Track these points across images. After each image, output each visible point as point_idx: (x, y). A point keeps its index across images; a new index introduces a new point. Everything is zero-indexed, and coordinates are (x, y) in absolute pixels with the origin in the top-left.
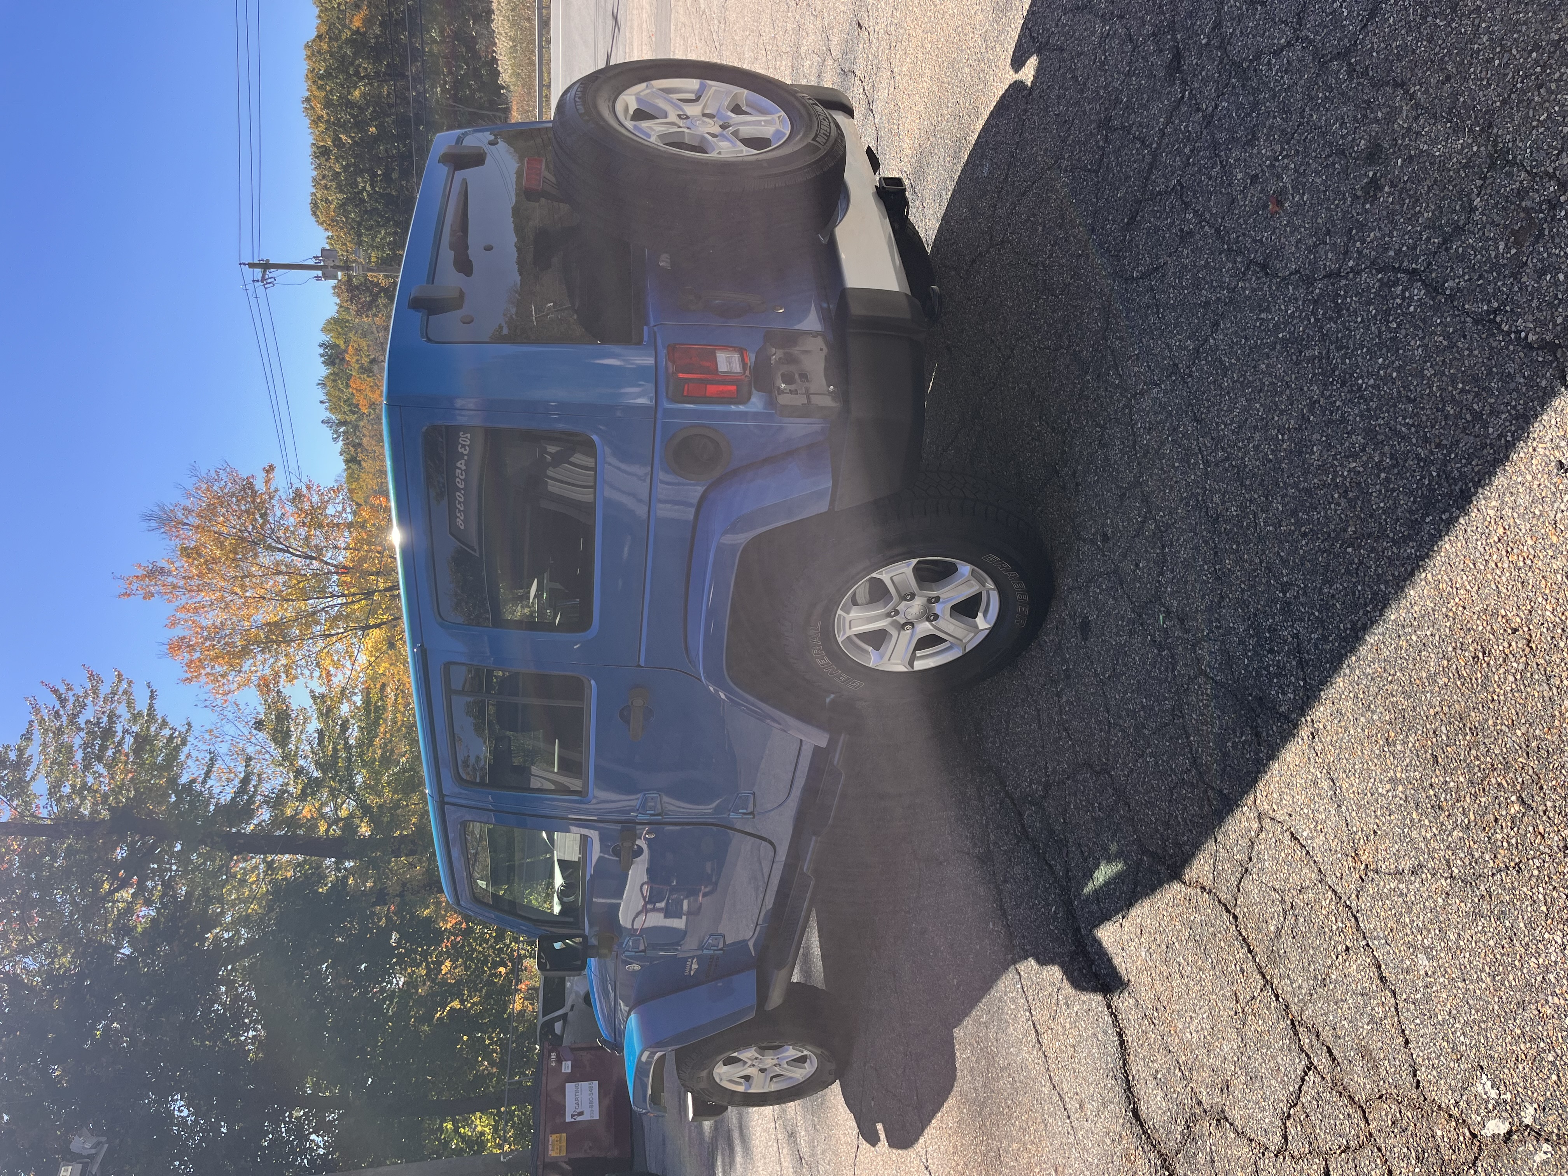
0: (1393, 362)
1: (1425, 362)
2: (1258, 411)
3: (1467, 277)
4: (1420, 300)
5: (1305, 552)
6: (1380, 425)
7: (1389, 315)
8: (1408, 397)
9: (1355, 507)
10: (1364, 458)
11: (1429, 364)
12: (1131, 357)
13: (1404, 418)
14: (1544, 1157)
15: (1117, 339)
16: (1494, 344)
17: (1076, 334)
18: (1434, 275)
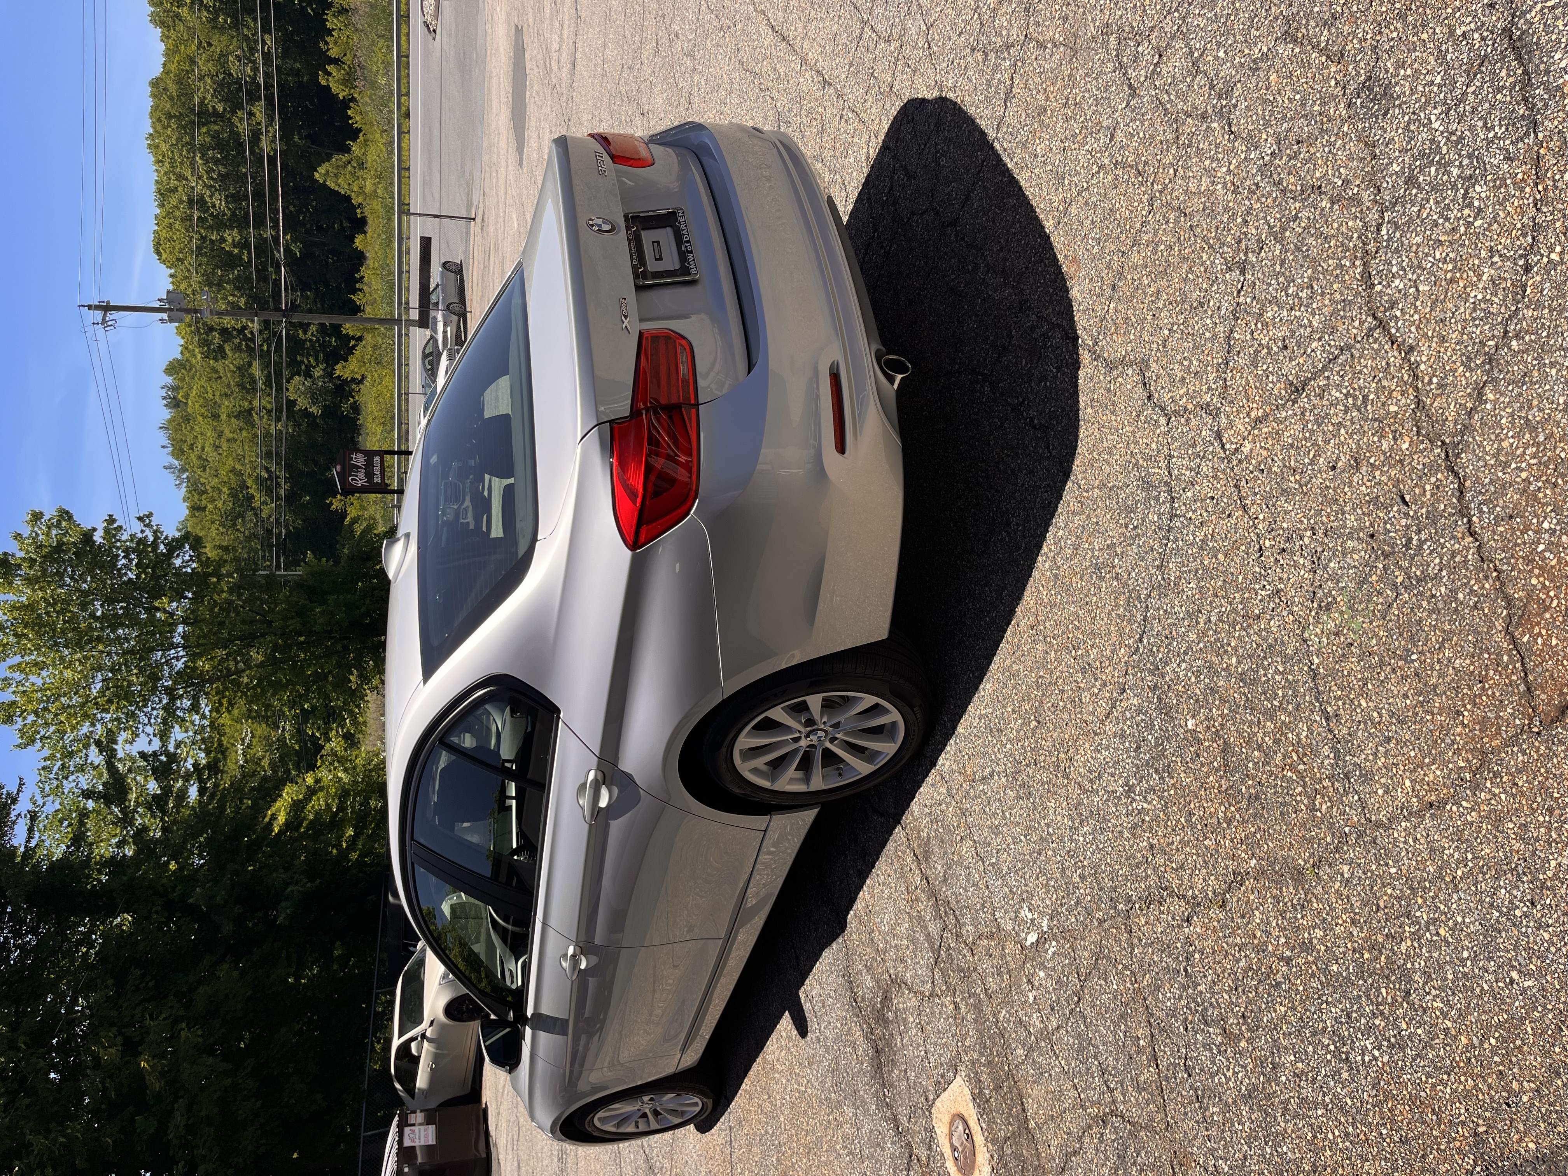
3: (1008, 381)
7: (974, 403)
14: (1053, 950)
16: (1020, 425)
18: (994, 378)
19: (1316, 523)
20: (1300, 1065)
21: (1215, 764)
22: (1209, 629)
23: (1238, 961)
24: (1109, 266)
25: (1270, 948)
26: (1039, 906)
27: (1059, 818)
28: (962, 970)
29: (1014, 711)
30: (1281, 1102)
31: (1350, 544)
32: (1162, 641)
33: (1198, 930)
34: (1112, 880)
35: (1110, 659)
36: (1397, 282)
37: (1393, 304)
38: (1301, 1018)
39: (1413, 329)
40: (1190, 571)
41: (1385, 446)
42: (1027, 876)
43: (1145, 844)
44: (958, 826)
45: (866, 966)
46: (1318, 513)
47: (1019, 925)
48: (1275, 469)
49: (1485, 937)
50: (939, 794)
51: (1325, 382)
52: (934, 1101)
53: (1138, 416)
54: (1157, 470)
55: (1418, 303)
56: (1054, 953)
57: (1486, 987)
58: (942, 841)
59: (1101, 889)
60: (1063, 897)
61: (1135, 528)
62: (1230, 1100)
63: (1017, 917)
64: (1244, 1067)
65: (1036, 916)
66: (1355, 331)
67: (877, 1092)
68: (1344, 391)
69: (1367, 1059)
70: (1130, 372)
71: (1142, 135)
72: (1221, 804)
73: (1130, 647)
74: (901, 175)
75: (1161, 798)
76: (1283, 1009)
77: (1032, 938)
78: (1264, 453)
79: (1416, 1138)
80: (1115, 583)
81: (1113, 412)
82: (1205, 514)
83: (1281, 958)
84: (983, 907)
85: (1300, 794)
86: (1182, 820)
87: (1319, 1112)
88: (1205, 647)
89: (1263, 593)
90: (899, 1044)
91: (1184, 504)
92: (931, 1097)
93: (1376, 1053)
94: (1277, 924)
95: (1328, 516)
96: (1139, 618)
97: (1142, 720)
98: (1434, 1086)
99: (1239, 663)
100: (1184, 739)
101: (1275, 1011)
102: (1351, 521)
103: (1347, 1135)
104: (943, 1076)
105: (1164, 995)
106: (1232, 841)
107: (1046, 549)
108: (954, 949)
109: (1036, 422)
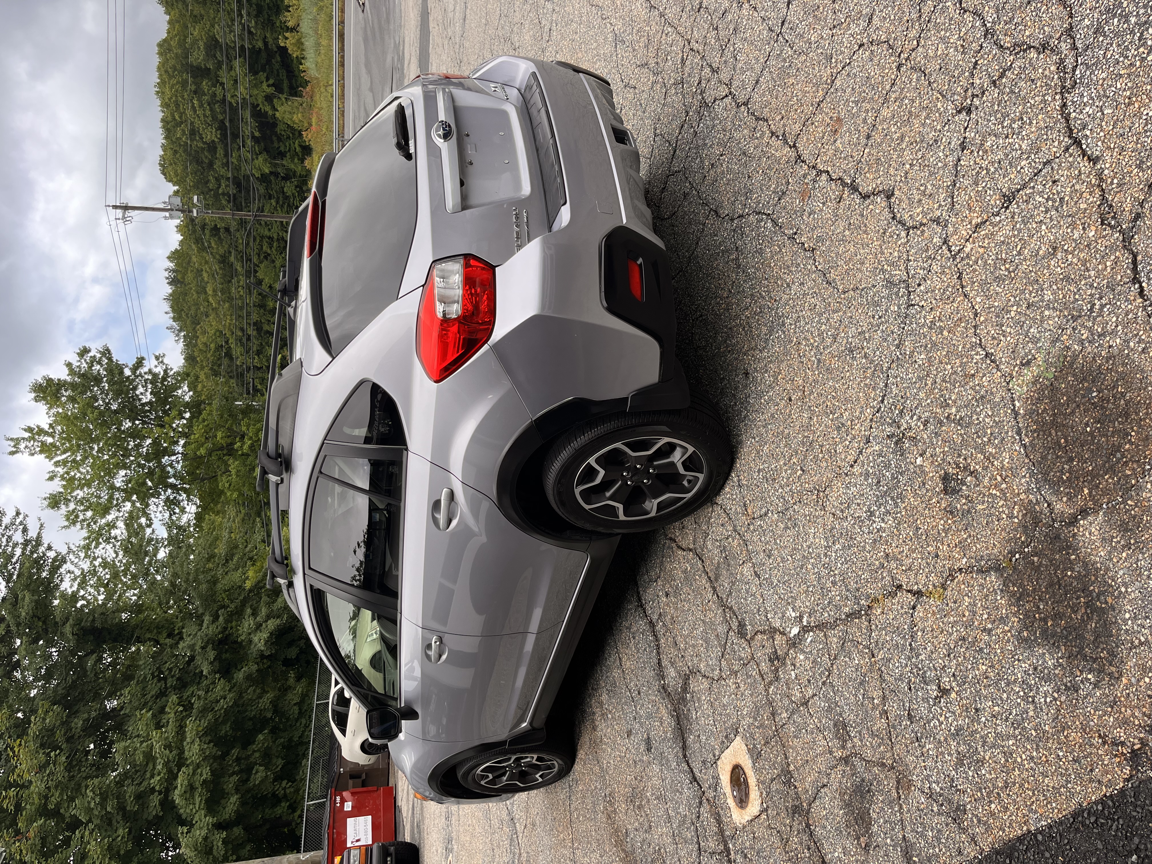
0: (760, 260)
3: (786, 217)
4: (770, 228)
7: (760, 236)
16: (794, 249)
18: (775, 216)
19: (1020, 300)
20: (996, 708)
21: (937, 489)
22: (934, 389)
23: (951, 634)
24: (865, 121)
25: (976, 623)
26: (800, 607)
27: (817, 540)
28: (742, 659)
29: (785, 464)
30: (982, 737)
31: (1047, 313)
32: (898, 401)
33: (921, 614)
34: (857, 583)
35: (859, 418)
36: (1087, 109)
37: (1084, 127)
38: (998, 673)
39: (1099, 144)
40: (921, 346)
41: (1076, 235)
42: (792, 586)
43: (882, 554)
44: (741, 553)
45: (670, 662)
46: (1023, 292)
47: (785, 622)
48: (989, 262)
49: (1143, 602)
50: (727, 531)
51: (1031, 191)
52: (719, 755)
53: (884, 233)
54: (898, 272)
55: (1104, 123)
56: (811, 641)
57: (1143, 639)
58: (729, 565)
59: (848, 590)
60: (819, 599)
61: (880, 317)
62: (942, 739)
63: (783, 616)
64: (954, 713)
65: (798, 614)
66: (1055, 150)
67: (677, 752)
68: (1046, 196)
69: (1048, 700)
70: (879, 200)
71: (892, 17)
72: (941, 519)
73: (874, 407)
74: (708, 70)
75: (895, 519)
76: (984, 667)
77: (795, 631)
78: (981, 250)
79: (1085, 757)
80: (864, 361)
81: (865, 232)
82: (934, 302)
83: (984, 630)
84: (759, 610)
85: (1002, 506)
86: (911, 533)
87: (1011, 742)
88: (932, 402)
89: (978, 357)
90: (694, 717)
91: (918, 296)
92: (717, 754)
93: (1056, 695)
94: (982, 605)
95: (1031, 292)
96: (882, 385)
97: (882, 461)
98: (1100, 717)
99: (958, 412)
100: (915, 472)
101: (978, 669)
102: (1048, 295)
103: (1032, 758)
104: (726, 737)
105: (894, 665)
106: (949, 545)
107: (812, 341)
108: (736, 644)
109: (806, 245)
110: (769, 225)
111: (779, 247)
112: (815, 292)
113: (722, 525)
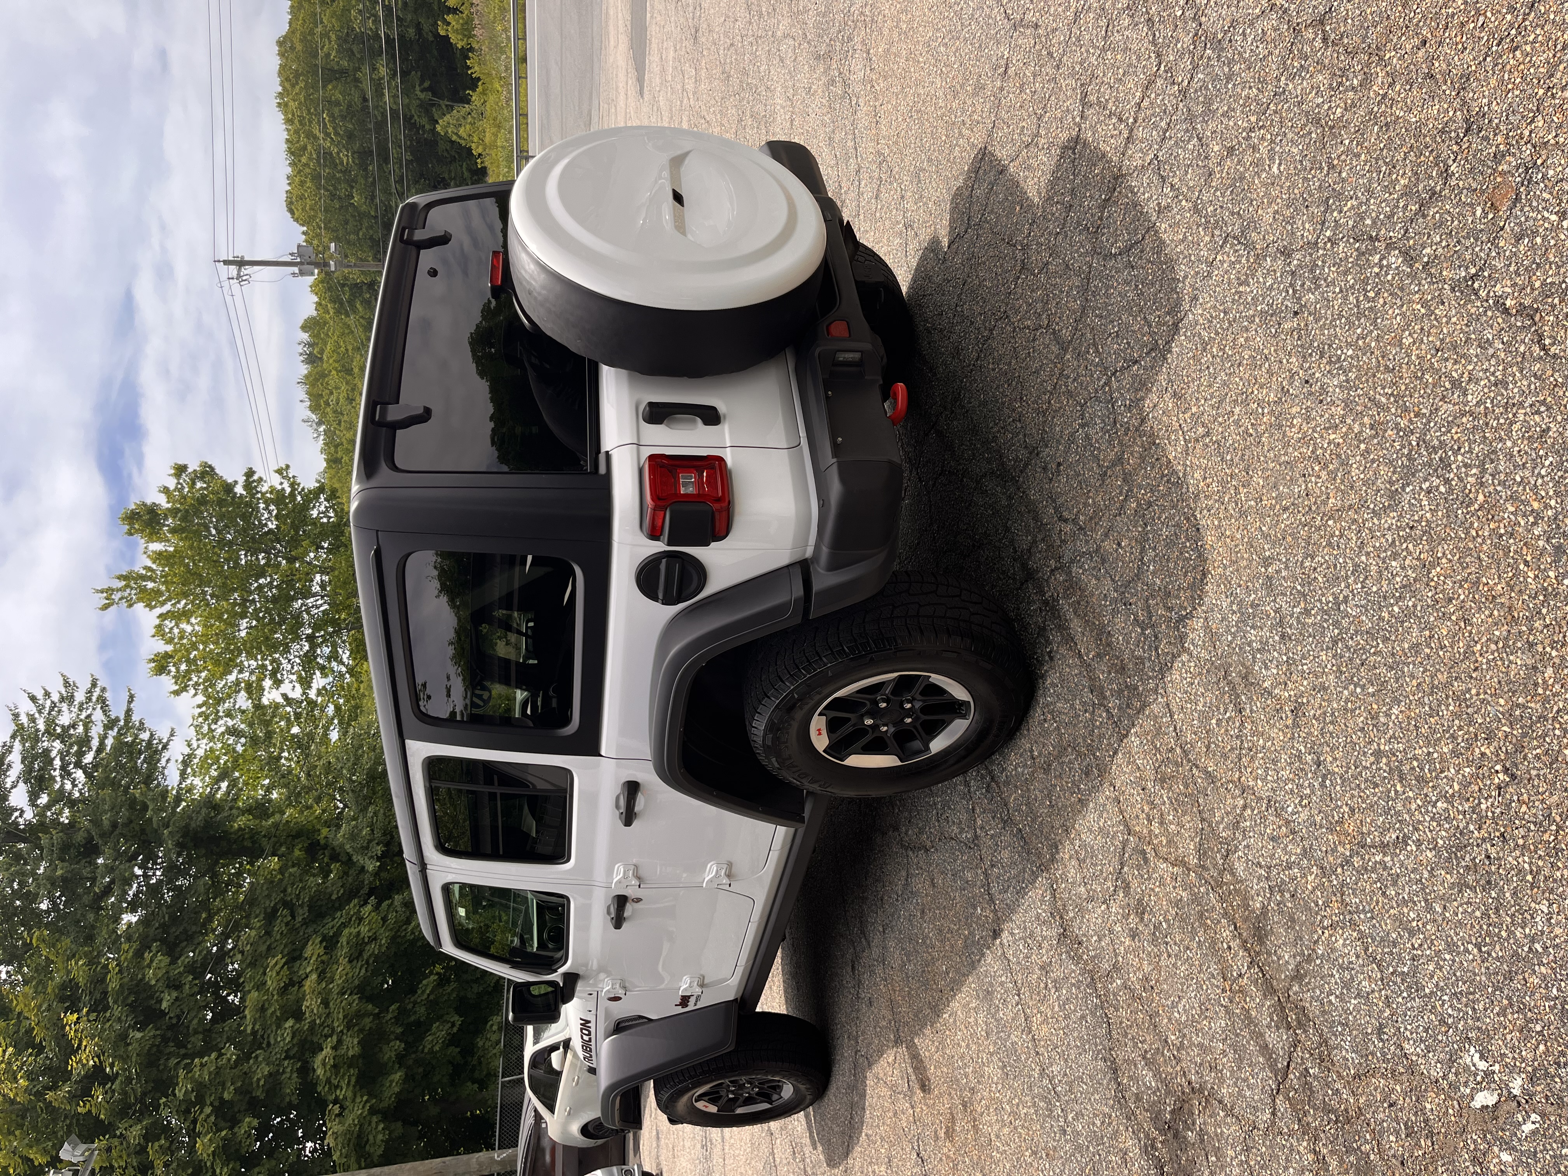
0: (1372, 331)
1: (1403, 331)
2: (1238, 385)
3: (1444, 244)
4: (1397, 268)
5: (1286, 526)
6: (1359, 396)
7: (1367, 284)
8: (1387, 367)
9: (1334, 479)
10: (1344, 430)
11: (1407, 333)
12: (1110, 334)
13: (1383, 388)
14: (1533, 1127)
15: (1097, 316)
16: (1473, 311)
17: (1056, 313)
18: (1411, 242)
26: (1503, 1056)
28: (1333, 1111)
29: (1455, 753)
42: (1479, 1007)
44: (1327, 905)
45: (1144, 1058)
47: (1456, 1074)
56: (1536, 1131)
58: (1293, 920)
63: (1452, 1061)
65: (1496, 1067)
77: (1486, 1099)
84: (1379, 1031)
107: (1536, 505)
108: (1316, 1077)
109: (1509, 303)
110: (1395, 259)
111: (1425, 304)
112: (1543, 403)
113: (1273, 839)
